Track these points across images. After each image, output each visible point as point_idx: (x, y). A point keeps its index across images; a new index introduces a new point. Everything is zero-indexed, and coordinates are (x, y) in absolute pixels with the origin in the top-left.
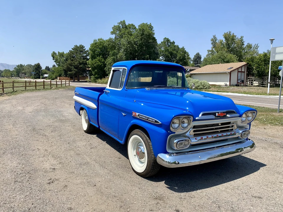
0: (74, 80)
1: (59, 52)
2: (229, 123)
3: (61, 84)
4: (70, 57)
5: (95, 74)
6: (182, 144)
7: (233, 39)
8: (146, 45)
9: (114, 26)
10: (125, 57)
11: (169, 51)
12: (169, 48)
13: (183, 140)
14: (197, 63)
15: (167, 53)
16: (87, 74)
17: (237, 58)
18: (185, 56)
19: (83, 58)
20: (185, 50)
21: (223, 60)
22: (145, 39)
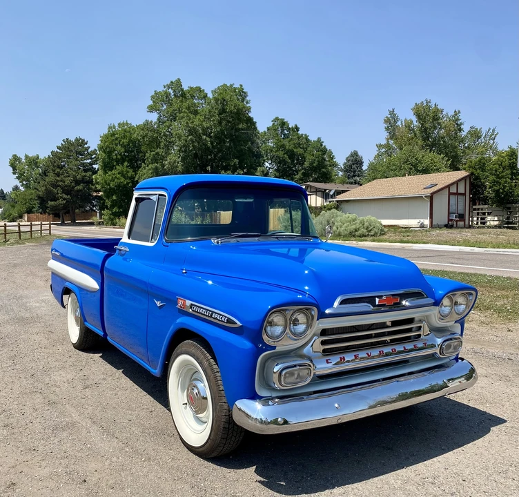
0: (63, 222)
1: (27, 157)
2: (411, 321)
3: (31, 231)
4: (54, 166)
5: (112, 206)
6: (292, 374)
7: (436, 119)
8: (231, 135)
9: (156, 93)
10: (183, 165)
11: (285, 149)
12: (286, 142)
13: (295, 366)
14: (354, 176)
15: (281, 154)
16: (94, 206)
17: (447, 161)
18: (325, 160)
19: (84, 170)
20: (325, 147)
21: (415, 166)
22: (229, 122)
